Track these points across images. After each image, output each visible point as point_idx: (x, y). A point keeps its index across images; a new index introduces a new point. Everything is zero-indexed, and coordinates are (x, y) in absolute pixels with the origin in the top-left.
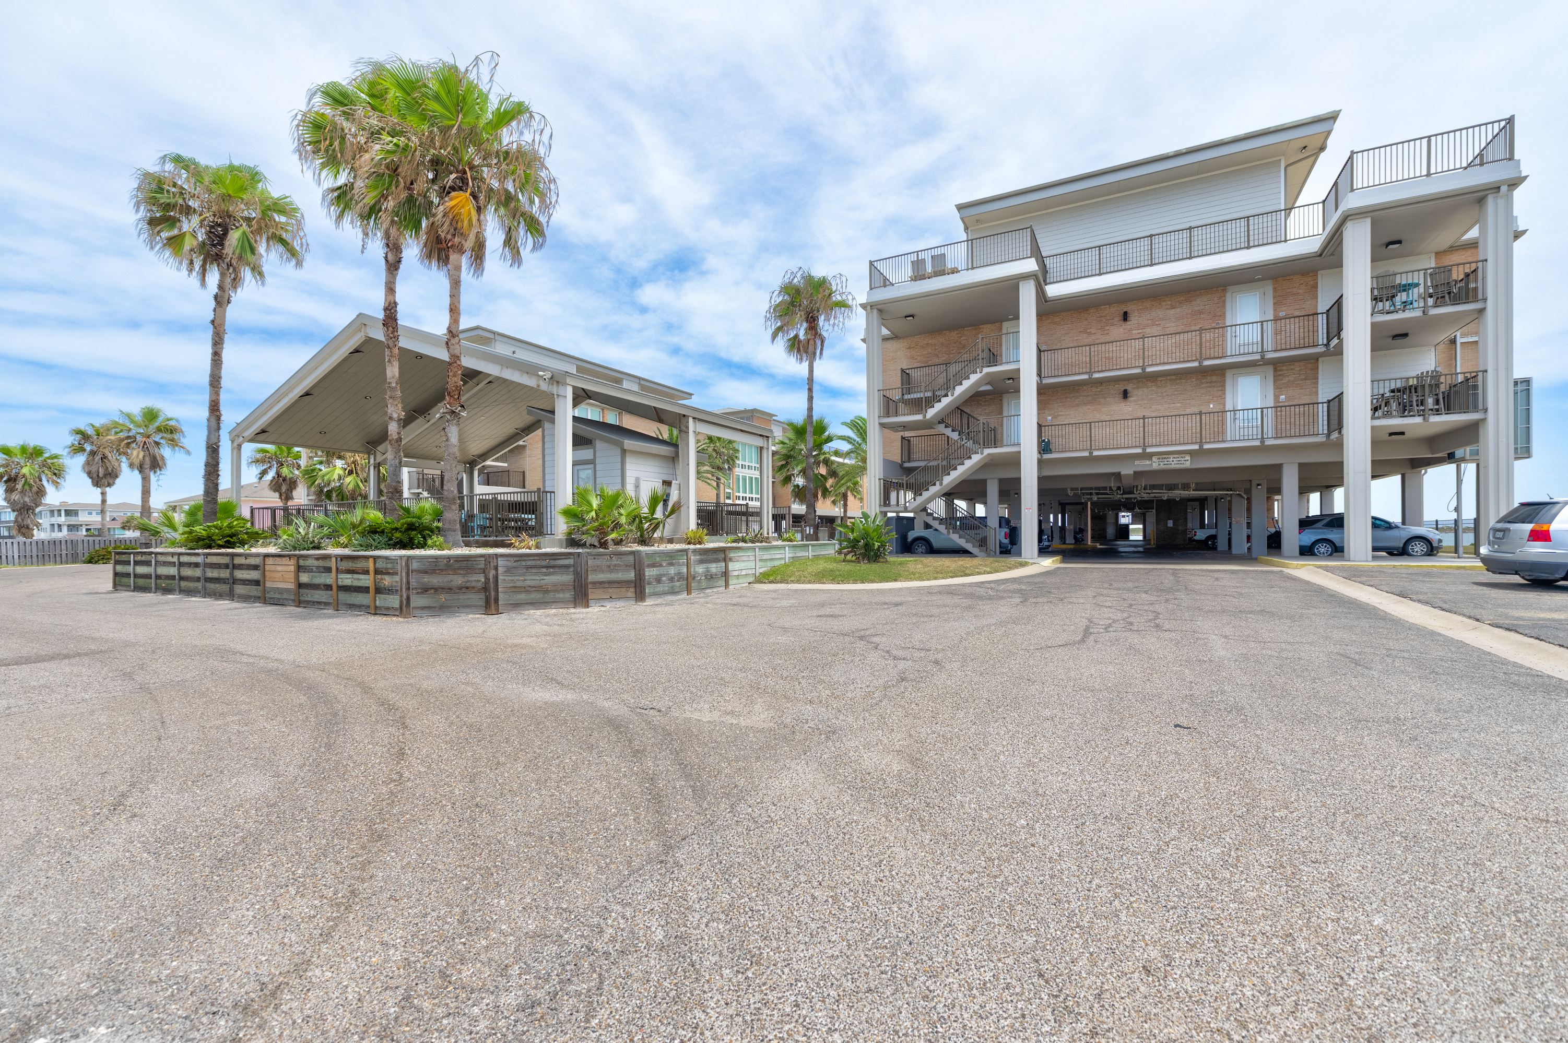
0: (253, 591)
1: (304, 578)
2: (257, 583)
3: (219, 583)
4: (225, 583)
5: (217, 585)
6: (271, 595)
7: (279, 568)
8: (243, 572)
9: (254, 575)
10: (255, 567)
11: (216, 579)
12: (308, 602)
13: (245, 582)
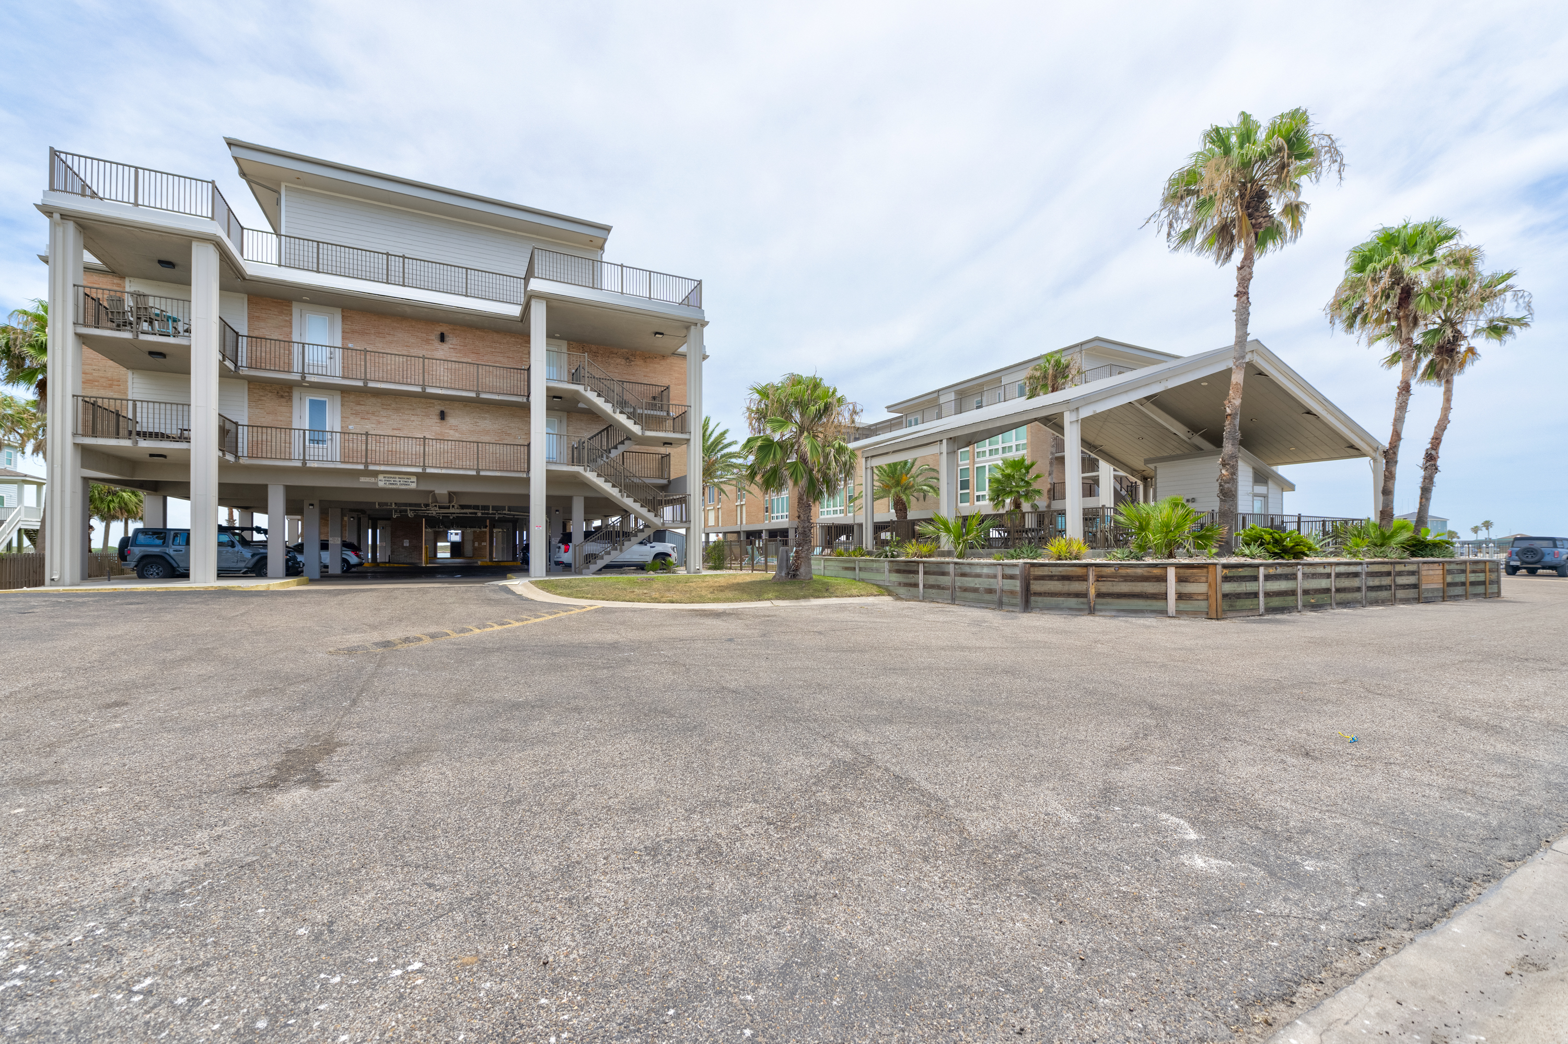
0: (1412, 593)
1: (1449, 579)
2: (1415, 586)
3: (1381, 590)
4: (1386, 590)
5: (1379, 593)
6: (1426, 595)
7: (1431, 572)
8: (1403, 578)
9: (1412, 580)
10: (1412, 573)
11: (1378, 587)
12: (1450, 597)
13: (1404, 587)
